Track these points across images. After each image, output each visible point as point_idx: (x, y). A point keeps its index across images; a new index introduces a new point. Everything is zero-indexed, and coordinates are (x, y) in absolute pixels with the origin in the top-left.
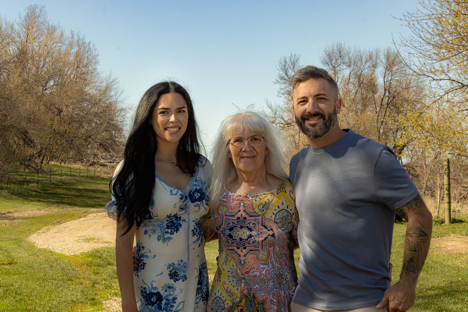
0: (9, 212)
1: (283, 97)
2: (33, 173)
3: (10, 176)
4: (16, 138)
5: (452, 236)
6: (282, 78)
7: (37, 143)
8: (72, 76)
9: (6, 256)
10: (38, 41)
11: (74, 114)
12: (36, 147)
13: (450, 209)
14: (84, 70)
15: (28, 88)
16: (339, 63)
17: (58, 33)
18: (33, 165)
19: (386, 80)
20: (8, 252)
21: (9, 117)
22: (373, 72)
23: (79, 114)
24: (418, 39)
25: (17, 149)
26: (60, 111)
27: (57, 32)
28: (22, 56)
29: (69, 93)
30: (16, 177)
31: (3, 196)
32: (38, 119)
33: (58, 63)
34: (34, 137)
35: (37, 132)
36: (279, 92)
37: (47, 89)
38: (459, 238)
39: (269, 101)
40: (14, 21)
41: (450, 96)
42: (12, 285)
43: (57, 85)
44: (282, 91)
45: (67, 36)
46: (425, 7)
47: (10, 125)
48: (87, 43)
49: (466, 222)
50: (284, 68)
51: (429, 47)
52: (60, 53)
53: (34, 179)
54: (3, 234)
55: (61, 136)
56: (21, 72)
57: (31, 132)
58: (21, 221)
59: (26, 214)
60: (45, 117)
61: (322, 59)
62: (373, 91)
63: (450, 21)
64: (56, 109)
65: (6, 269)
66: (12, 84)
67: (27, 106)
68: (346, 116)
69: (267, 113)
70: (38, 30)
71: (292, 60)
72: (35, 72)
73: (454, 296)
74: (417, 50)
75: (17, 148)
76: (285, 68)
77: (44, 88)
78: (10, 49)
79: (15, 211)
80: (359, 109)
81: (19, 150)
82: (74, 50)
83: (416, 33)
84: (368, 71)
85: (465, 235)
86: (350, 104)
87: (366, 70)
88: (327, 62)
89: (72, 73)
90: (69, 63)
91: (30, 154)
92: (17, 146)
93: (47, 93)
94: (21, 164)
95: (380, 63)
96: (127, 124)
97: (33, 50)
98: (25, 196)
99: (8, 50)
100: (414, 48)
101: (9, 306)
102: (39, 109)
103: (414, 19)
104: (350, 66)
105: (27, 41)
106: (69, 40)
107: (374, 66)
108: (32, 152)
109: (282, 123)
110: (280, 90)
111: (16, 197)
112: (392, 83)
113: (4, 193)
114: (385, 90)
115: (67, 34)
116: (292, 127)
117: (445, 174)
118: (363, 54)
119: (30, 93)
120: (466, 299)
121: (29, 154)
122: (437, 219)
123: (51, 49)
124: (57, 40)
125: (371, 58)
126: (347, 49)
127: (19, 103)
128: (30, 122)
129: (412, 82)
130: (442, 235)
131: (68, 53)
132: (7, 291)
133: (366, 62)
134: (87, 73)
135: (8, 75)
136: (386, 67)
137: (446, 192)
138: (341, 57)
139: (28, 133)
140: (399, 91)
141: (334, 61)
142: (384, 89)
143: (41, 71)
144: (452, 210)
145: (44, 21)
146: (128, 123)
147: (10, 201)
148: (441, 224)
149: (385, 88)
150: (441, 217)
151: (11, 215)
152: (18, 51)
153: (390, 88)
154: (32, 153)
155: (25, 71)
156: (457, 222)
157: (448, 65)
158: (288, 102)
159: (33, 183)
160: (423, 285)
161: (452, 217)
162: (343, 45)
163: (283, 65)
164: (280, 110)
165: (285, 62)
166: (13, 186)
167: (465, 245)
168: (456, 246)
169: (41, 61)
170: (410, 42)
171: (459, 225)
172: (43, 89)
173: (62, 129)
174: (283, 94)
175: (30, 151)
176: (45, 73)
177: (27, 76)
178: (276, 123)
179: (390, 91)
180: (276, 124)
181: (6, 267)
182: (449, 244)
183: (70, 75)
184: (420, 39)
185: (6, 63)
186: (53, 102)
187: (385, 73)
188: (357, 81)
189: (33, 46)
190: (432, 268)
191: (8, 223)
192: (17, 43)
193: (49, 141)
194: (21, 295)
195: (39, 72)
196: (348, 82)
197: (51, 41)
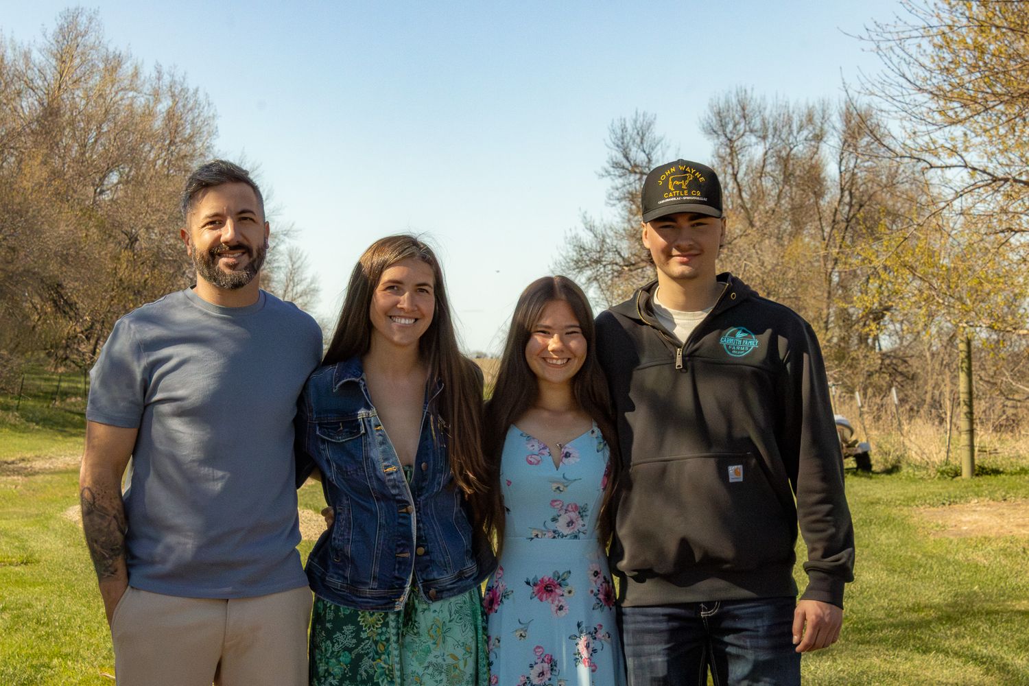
0: (23, 460)
1: (620, 205)
2: (75, 374)
3: (25, 382)
4: (36, 300)
5: (973, 502)
6: (616, 165)
7: (83, 309)
8: (160, 162)
9: (16, 547)
10: (85, 86)
11: (163, 246)
12: (82, 318)
13: (972, 446)
14: (185, 149)
15: (62, 190)
16: (741, 132)
17: (127, 69)
18: (75, 356)
19: (843, 168)
20: (21, 541)
21: (22, 254)
22: (815, 150)
23: (176, 245)
24: (896, 79)
25: (39, 323)
26: (133, 240)
27: (124, 67)
28: (50, 119)
29: (153, 200)
30: (38, 383)
31: (11, 424)
32: (86, 258)
33: (129, 134)
34: (77, 297)
35: (83, 286)
36: (610, 196)
37: (104, 191)
38: (989, 505)
39: (588, 216)
40: (32, 42)
41: (967, 201)
42: (29, 606)
43: (127, 182)
44: (617, 194)
45: (147, 75)
46: (913, 11)
47: (24, 271)
48: (191, 91)
49: (1007, 474)
50: (620, 144)
51: (922, 98)
52: (131, 112)
53: (77, 388)
54: (10, 505)
55: (135, 294)
56: (47, 155)
57: (72, 287)
58: (49, 477)
59: (59, 463)
60: (99, 253)
61: (705, 123)
62: (815, 193)
63: (969, 41)
64: (124, 235)
65: (17, 574)
66: (28, 181)
67: (62, 228)
68: (757, 246)
69: (585, 241)
70: (82, 63)
71: (638, 125)
72: (78, 155)
73: (959, 622)
74: (895, 102)
75: (38, 320)
76: (623, 143)
77: (98, 190)
78: (24, 104)
79: (36, 456)
80: (785, 231)
81: (45, 326)
82: (164, 106)
83: (893, 67)
84: (805, 148)
85: (1001, 499)
86: (766, 220)
87: (801, 147)
88: (715, 129)
89: (158, 157)
90: (153, 135)
91: (68, 333)
92: (40, 317)
93: (104, 200)
94: (49, 354)
95: (831, 130)
96: (279, 268)
97: (74, 106)
98: (57, 423)
99: (19, 107)
100: (889, 99)
101: (23, 648)
102: (86, 236)
103: (889, 36)
104: (764, 138)
105: (60, 87)
106: (151, 85)
107: (819, 138)
108: (73, 328)
109: (618, 261)
110: (612, 191)
111: (37, 427)
112: (856, 174)
113: (12, 417)
114: (842, 190)
115: (148, 71)
116: (640, 270)
117: (962, 370)
118: (793, 112)
119: (68, 201)
120: (981, 628)
121: (66, 333)
122: (944, 468)
123: (111, 104)
124: (126, 83)
125: (810, 119)
126: (758, 101)
127: (42, 223)
128: (67, 263)
129: (900, 171)
130: (952, 500)
131: (149, 113)
132: (19, 617)
133: (801, 128)
134: (192, 156)
135: (20, 162)
136: (843, 140)
137: (965, 409)
138: (745, 118)
139: (63, 289)
140: (873, 190)
141: (730, 127)
142: (839, 187)
143: (92, 153)
144: (976, 449)
145: (97, 42)
146: (282, 264)
147: (25, 435)
148: (953, 477)
149: (841, 185)
150: (954, 462)
151: (28, 466)
152: (40, 109)
153: (852, 184)
154: (72, 332)
155: (57, 152)
156: (987, 473)
157: (965, 134)
158: (631, 217)
159: (76, 395)
160: (895, 600)
161: (977, 462)
162: (749, 92)
163: (619, 136)
164: (611, 234)
165: (624, 130)
166: (30, 403)
167: (999, 521)
168: (980, 524)
169: (91, 130)
170: (879, 86)
171: (992, 479)
172: (96, 190)
173: (137, 278)
174: (620, 200)
175: (68, 327)
176: (101, 156)
177: (61, 164)
178: (604, 263)
179: (853, 191)
180: (605, 266)
181: (17, 569)
182: (963, 519)
183: (155, 161)
184: (902, 81)
185: (13, 135)
186: (118, 219)
187: (842, 153)
188: (780, 171)
189: (73, 98)
190: (920, 566)
191: (20, 482)
192: (40, 93)
193: (109, 304)
194: (48, 625)
195: (87, 155)
196: (762, 173)
197: (113, 86)
